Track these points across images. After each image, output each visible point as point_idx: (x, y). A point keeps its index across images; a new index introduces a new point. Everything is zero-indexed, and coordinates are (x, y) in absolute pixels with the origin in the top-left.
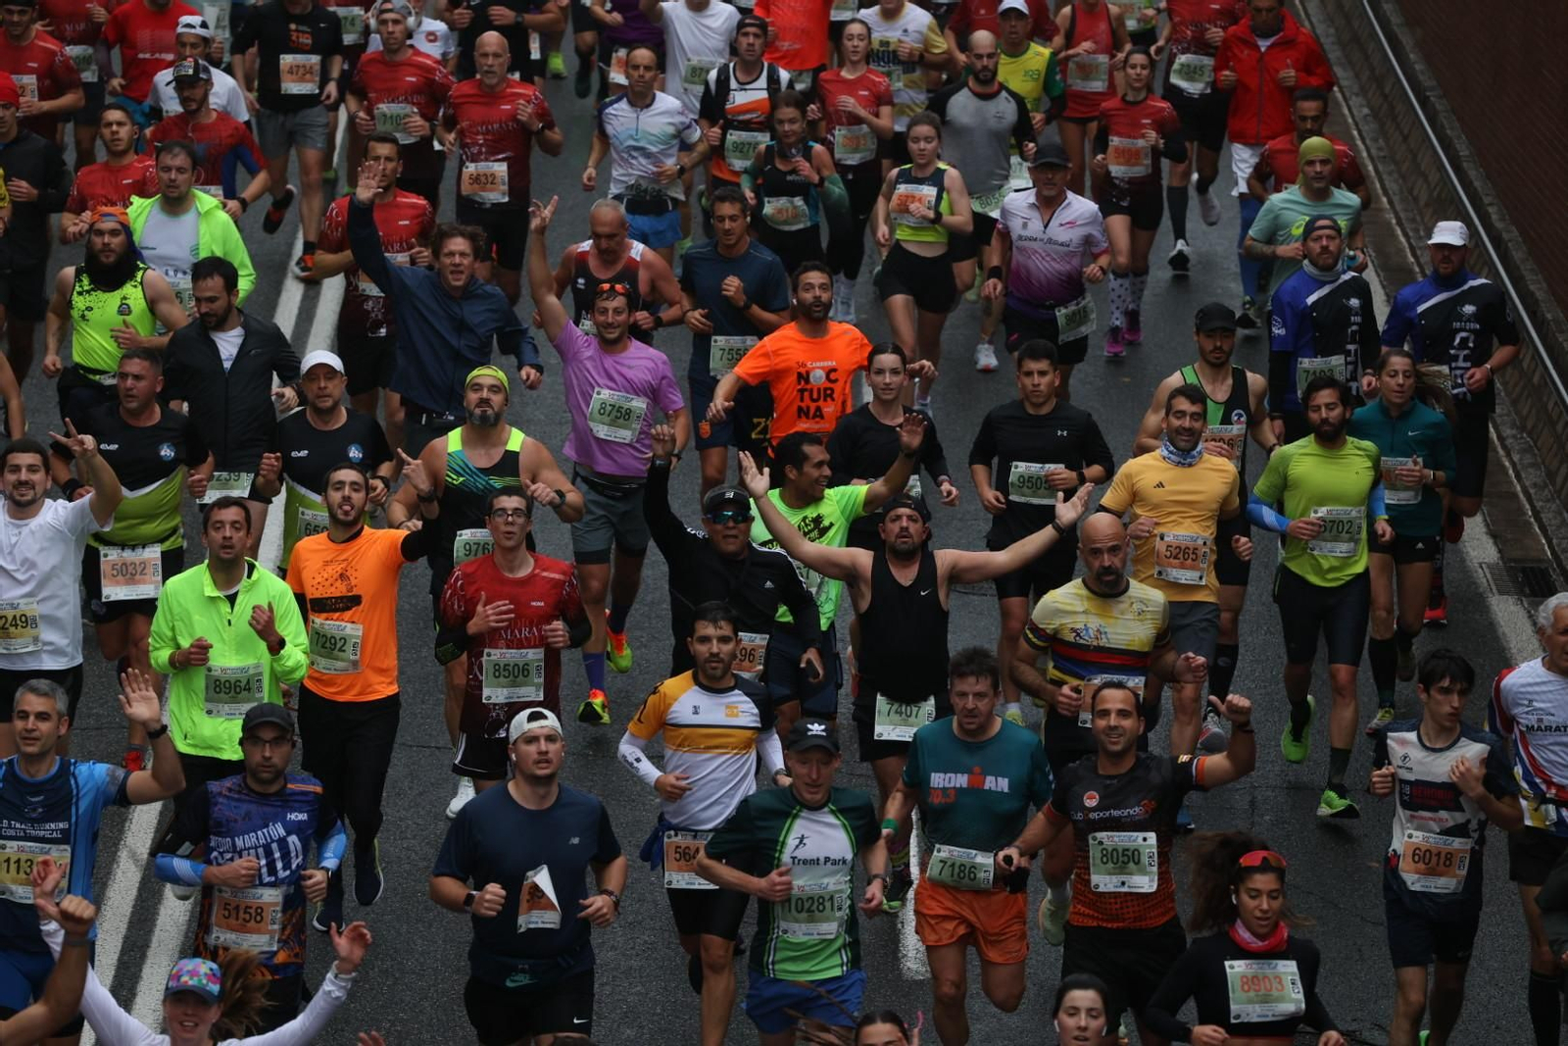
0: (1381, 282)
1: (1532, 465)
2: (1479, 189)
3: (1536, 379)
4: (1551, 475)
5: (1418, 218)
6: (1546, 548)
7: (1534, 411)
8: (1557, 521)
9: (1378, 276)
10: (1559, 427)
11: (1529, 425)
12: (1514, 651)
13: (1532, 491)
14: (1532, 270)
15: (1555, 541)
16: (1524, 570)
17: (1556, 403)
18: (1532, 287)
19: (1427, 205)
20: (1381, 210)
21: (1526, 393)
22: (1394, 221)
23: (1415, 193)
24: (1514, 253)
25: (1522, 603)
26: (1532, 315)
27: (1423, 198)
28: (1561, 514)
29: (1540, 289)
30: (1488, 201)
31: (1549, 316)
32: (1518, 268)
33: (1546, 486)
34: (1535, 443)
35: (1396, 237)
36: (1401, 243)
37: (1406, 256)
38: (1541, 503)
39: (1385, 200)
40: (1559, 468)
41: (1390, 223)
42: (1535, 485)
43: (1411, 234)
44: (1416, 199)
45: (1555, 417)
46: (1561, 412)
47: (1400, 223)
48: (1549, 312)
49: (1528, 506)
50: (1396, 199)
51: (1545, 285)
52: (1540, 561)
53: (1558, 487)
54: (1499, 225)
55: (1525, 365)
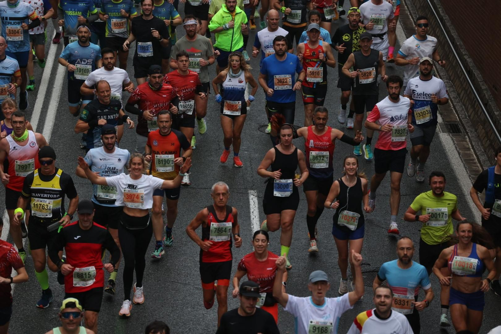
0: (405, 33)
1: (453, 91)
2: (436, 3)
3: (454, 64)
4: (459, 94)
5: (416, 13)
6: (457, 117)
7: (453, 74)
8: (461, 109)
9: (404, 31)
10: (461, 79)
11: (452, 78)
12: (447, 150)
13: (453, 99)
14: (453, 29)
15: (460, 115)
16: (450, 125)
17: (460, 71)
18: (452, 34)
19: (419, 8)
20: (405, 10)
21: (451, 68)
22: (409, 14)
23: (416, 4)
24: (447, 23)
25: (450, 135)
26: (453, 43)
27: (418, 6)
28: (462, 106)
29: (455, 35)
30: (438, 6)
31: (458, 43)
32: (448, 28)
33: (457, 98)
34: (454, 84)
35: (410, 19)
36: (411, 20)
37: (413, 25)
38: (455, 103)
39: (406, 7)
40: (461, 92)
41: (408, 14)
42: (454, 97)
43: (414, 18)
44: (416, 7)
45: (460, 75)
46: (462, 74)
47: (411, 14)
48: (458, 42)
49: (451, 104)
50: (409, 7)
51: (457, 34)
52: (456, 122)
53: (461, 98)
54: (442, 14)
55: (450, 59)
